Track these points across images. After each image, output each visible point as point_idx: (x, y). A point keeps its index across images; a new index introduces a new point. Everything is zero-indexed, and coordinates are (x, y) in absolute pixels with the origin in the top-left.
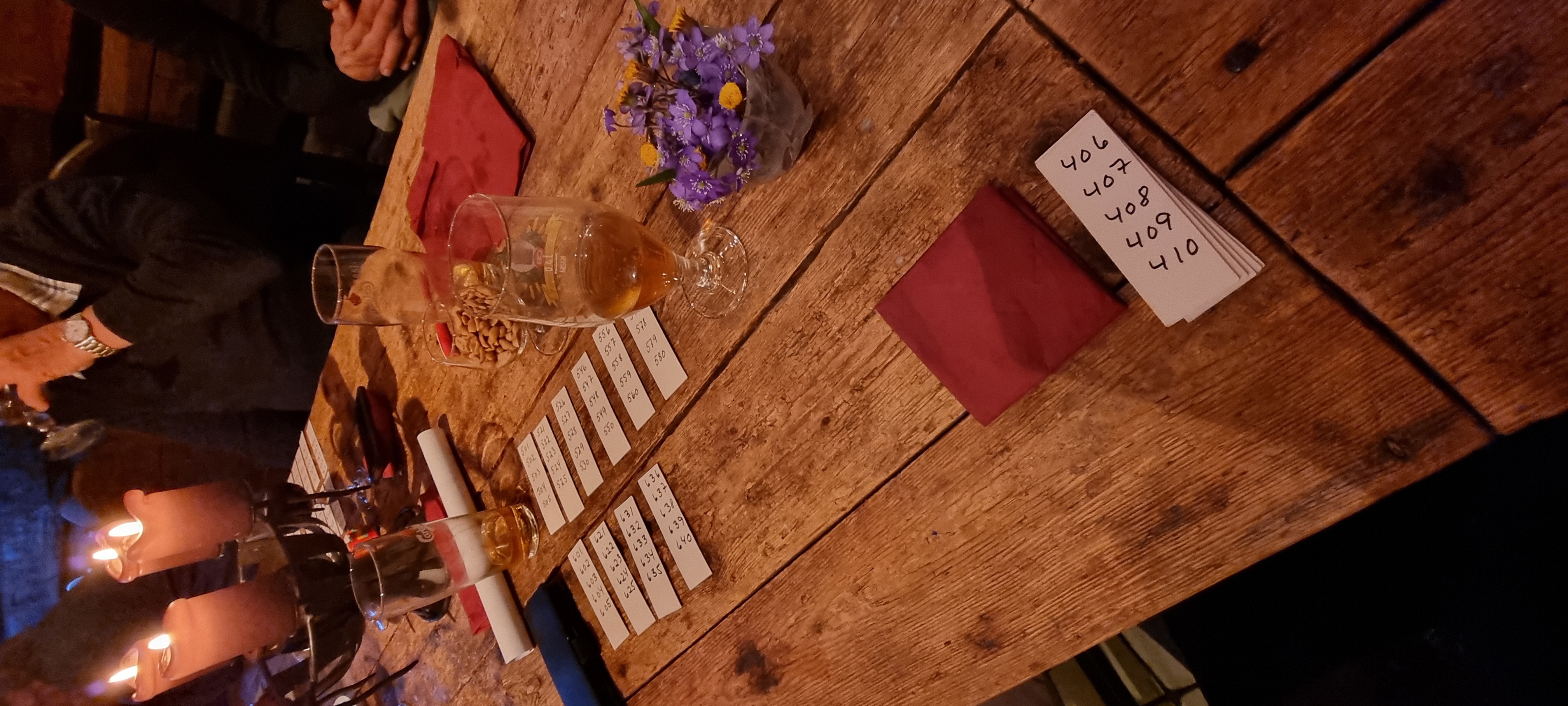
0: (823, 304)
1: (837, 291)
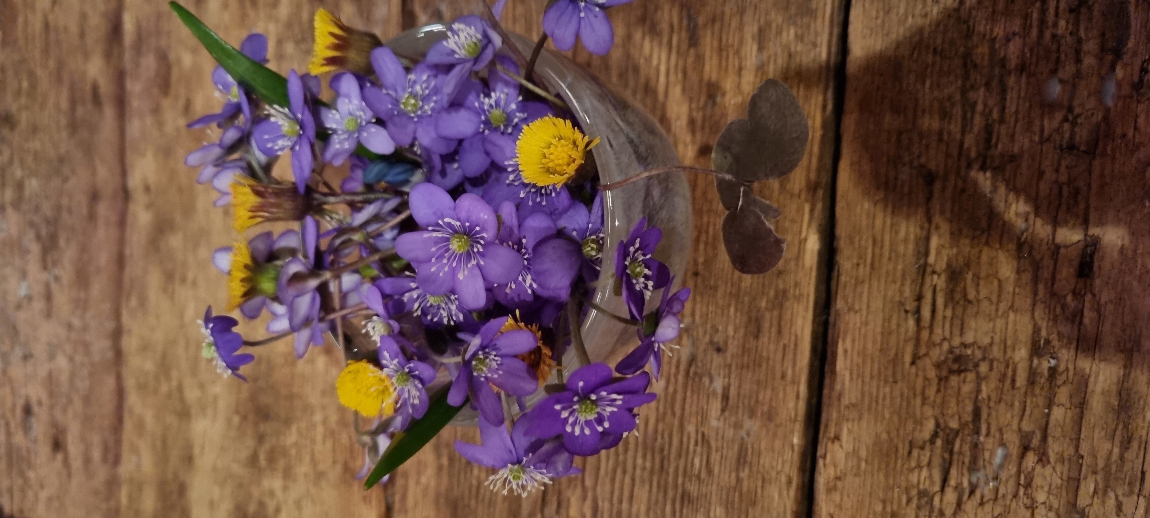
0: (942, 331)
1: (955, 276)
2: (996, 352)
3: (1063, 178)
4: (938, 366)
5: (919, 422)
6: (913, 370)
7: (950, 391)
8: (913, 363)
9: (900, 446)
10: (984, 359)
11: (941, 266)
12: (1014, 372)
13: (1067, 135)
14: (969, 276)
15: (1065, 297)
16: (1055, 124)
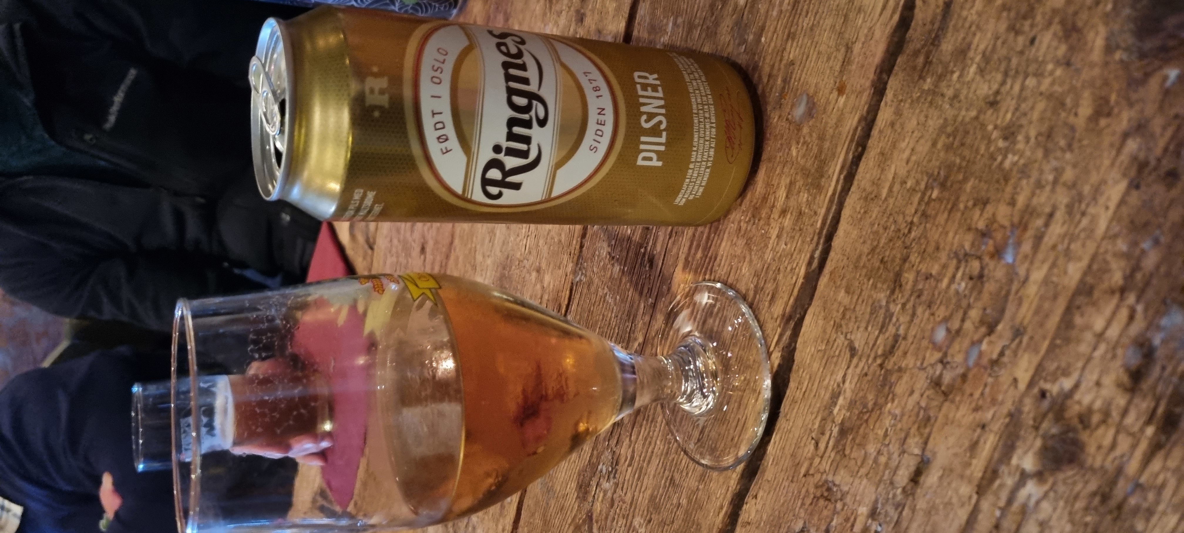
0: (826, 465)
1: (843, 432)
2: (849, 500)
3: (923, 404)
5: (796, 517)
6: (804, 479)
7: (816, 509)
8: (805, 476)
9: (783, 525)
10: (841, 500)
11: (839, 420)
12: (855, 519)
13: (938, 373)
14: (850, 437)
15: (897, 488)
16: (933, 361)
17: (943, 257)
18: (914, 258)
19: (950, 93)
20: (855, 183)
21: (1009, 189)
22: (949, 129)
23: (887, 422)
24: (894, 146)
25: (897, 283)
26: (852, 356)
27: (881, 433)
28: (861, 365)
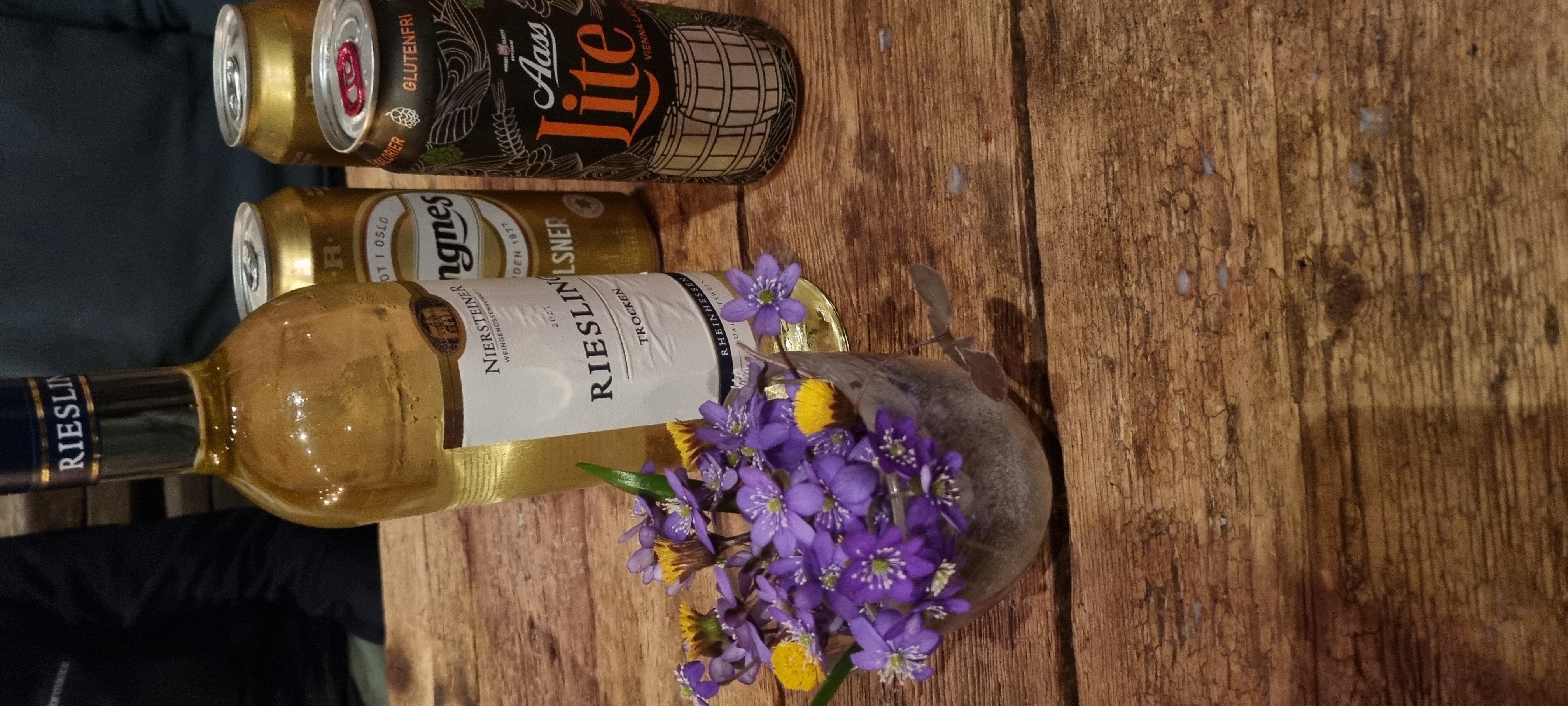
0: (1139, 501)
1: (1140, 451)
2: (1180, 516)
3: (1202, 357)
4: (1140, 531)
5: (1134, 583)
6: (1124, 535)
7: (1151, 554)
8: (1123, 531)
9: (1125, 606)
10: (1171, 522)
11: (1129, 442)
12: (1196, 531)
13: (1200, 319)
14: (1149, 449)
15: (1220, 461)
16: (1190, 310)
17: (1151, 213)
18: (1124, 234)
19: (1088, 76)
20: (1038, 210)
21: (1179, 114)
22: (1102, 105)
23: (1178, 403)
24: (1059, 152)
25: (1121, 266)
26: (1112, 371)
27: (1176, 420)
28: (1125, 369)
